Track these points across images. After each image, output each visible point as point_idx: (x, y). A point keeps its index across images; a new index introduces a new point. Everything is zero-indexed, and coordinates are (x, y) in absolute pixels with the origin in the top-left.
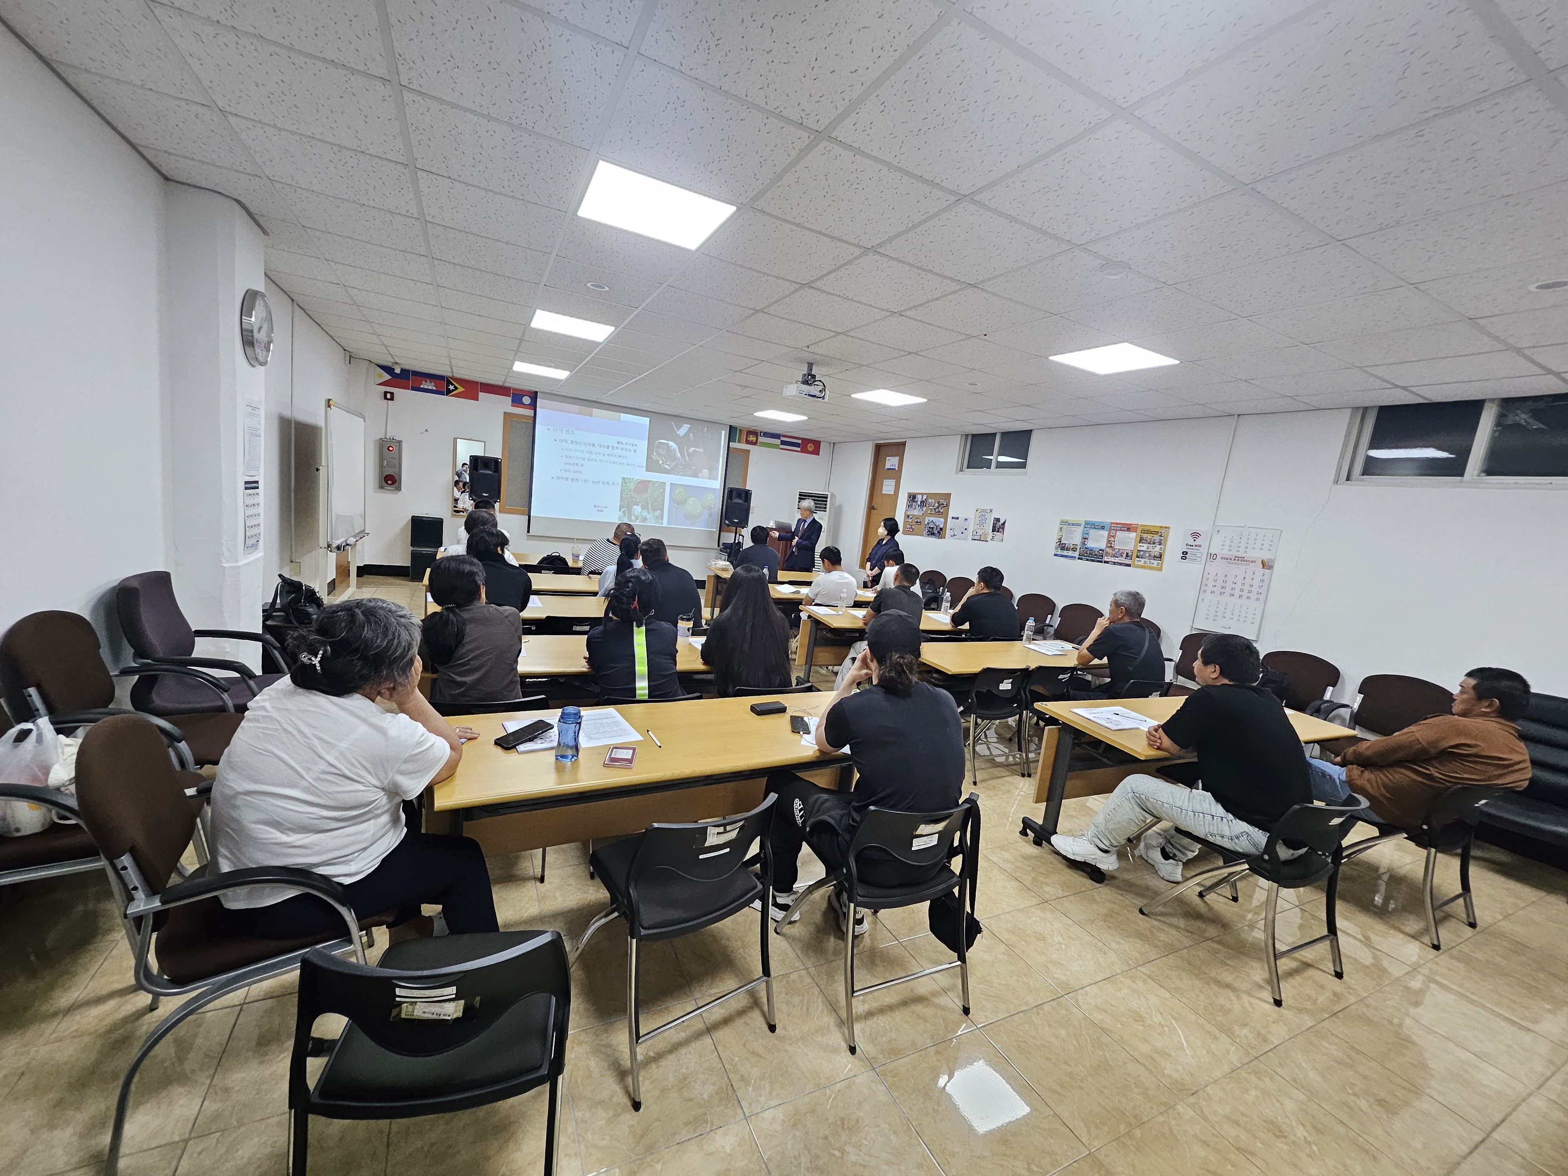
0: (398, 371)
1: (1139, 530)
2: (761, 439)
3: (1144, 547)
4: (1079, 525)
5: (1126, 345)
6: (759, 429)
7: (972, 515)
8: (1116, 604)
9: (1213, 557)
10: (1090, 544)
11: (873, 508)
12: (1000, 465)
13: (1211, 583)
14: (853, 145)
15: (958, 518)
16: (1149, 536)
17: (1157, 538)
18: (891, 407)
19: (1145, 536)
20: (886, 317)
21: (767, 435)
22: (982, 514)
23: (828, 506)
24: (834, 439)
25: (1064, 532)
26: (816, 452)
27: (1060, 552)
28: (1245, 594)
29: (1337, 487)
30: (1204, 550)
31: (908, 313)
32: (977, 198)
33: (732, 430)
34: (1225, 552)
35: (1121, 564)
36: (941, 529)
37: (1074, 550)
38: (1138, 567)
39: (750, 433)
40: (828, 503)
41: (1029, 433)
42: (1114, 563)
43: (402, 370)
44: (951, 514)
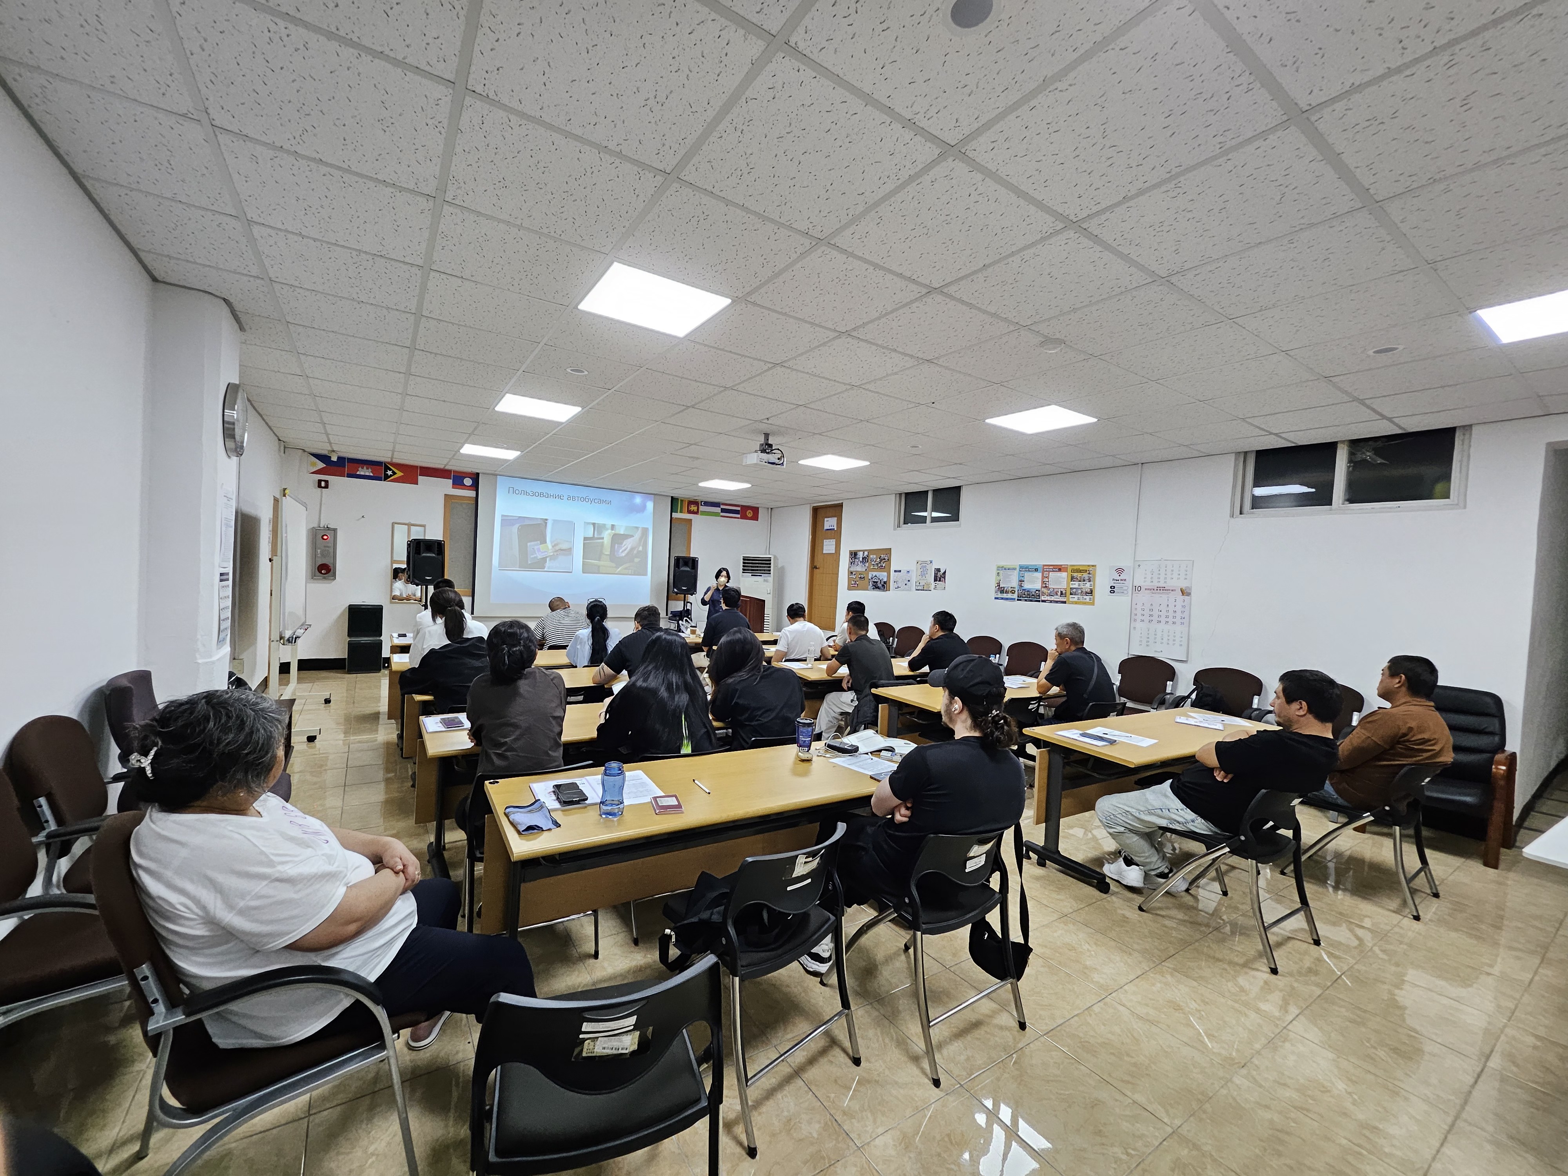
0: (334, 459)
1: (1069, 570)
2: (702, 508)
3: (1075, 585)
4: (1014, 569)
5: (1053, 407)
6: (699, 499)
7: (913, 567)
8: (1060, 636)
9: (1138, 589)
10: (1027, 586)
11: (816, 567)
12: (935, 520)
13: (1139, 612)
14: (849, 250)
15: (900, 571)
16: (1078, 575)
17: (1086, 575)
18: (834, 471)
19: (1075, 575)
20: (846, 390)
21: (707, 504)
22: (923, 565)
23: (772, 569)
24: (772, 505)
25: (1001, 577)
26: (755, 517)
27: (1000, 595)
28: (1171, 620)
29: (1232, 520)
30: (1129, 583)
31: (867, 386)
32: (945, 290)
33: (674, 500)
34: (1148, 584)
35: (1057, 602)
36: (885, 583)
37: (1013, 592)
38: (1072, 603)
39: (691, 503)
40: (772, 565)
41: (958, 489)
42: (1051, 602)
43: (339, 458)
44: (893, 568)
